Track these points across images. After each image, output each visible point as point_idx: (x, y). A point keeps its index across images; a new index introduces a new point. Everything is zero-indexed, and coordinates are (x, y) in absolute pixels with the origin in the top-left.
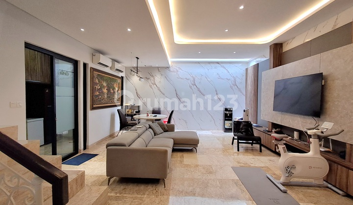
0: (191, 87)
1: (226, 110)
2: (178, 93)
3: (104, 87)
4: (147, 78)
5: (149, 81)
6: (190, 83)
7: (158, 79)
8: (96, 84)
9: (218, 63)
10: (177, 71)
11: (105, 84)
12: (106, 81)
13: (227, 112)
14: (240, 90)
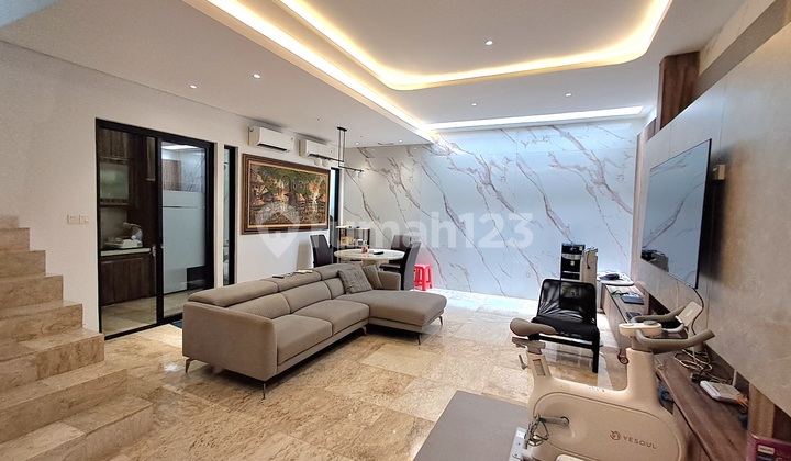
0: (479, 189)
1: (566, 249)
2: (450, 205)
3: (279, 191)
4: (384, 170)
5: (389, 176)
6: (478, 180)
7: (408, 172)
8: (258, 185)
9: (553, 126)
10: (449, 152)
11: (281, 185)
12: (285, 178)
13: (567, 256)
14: (615, 196)
